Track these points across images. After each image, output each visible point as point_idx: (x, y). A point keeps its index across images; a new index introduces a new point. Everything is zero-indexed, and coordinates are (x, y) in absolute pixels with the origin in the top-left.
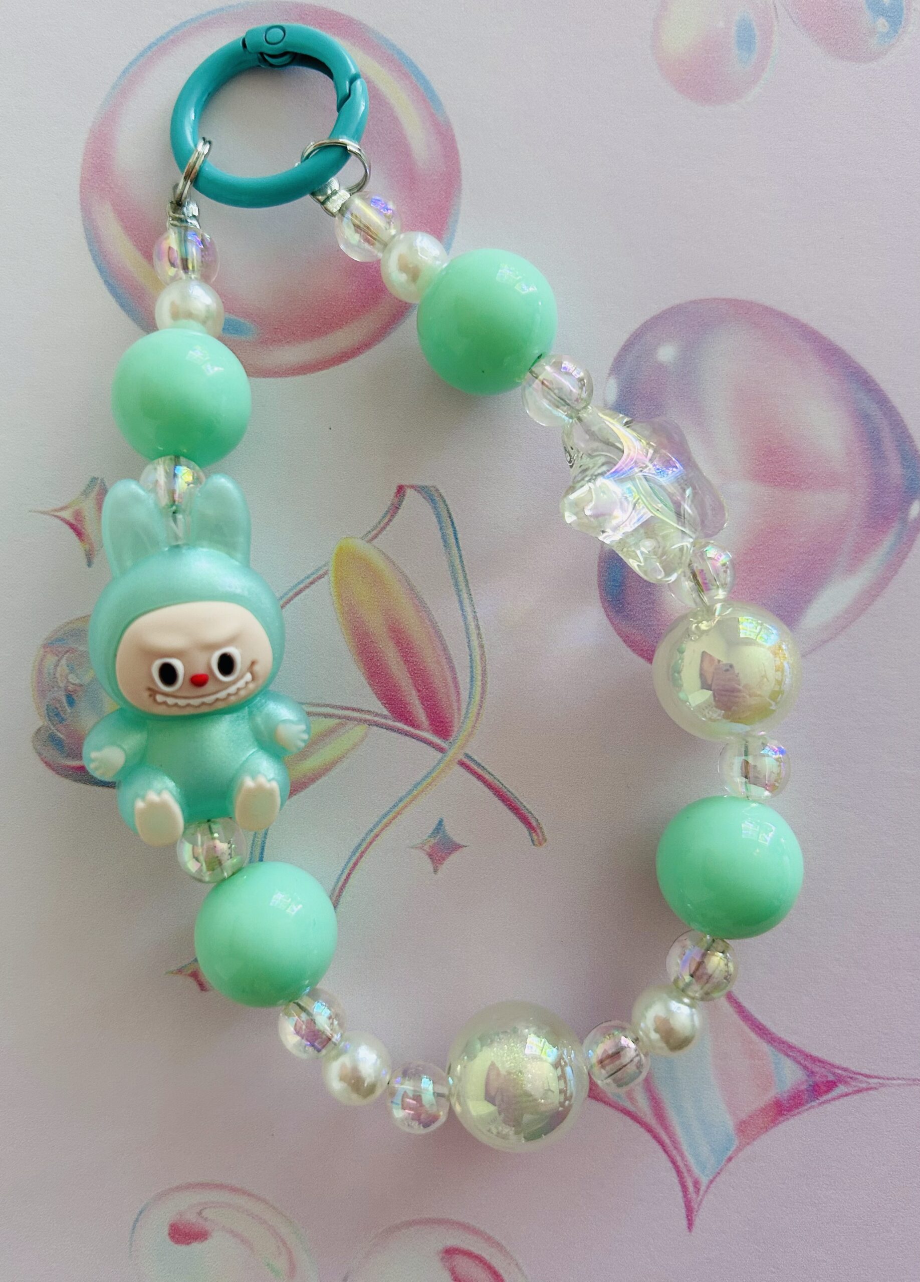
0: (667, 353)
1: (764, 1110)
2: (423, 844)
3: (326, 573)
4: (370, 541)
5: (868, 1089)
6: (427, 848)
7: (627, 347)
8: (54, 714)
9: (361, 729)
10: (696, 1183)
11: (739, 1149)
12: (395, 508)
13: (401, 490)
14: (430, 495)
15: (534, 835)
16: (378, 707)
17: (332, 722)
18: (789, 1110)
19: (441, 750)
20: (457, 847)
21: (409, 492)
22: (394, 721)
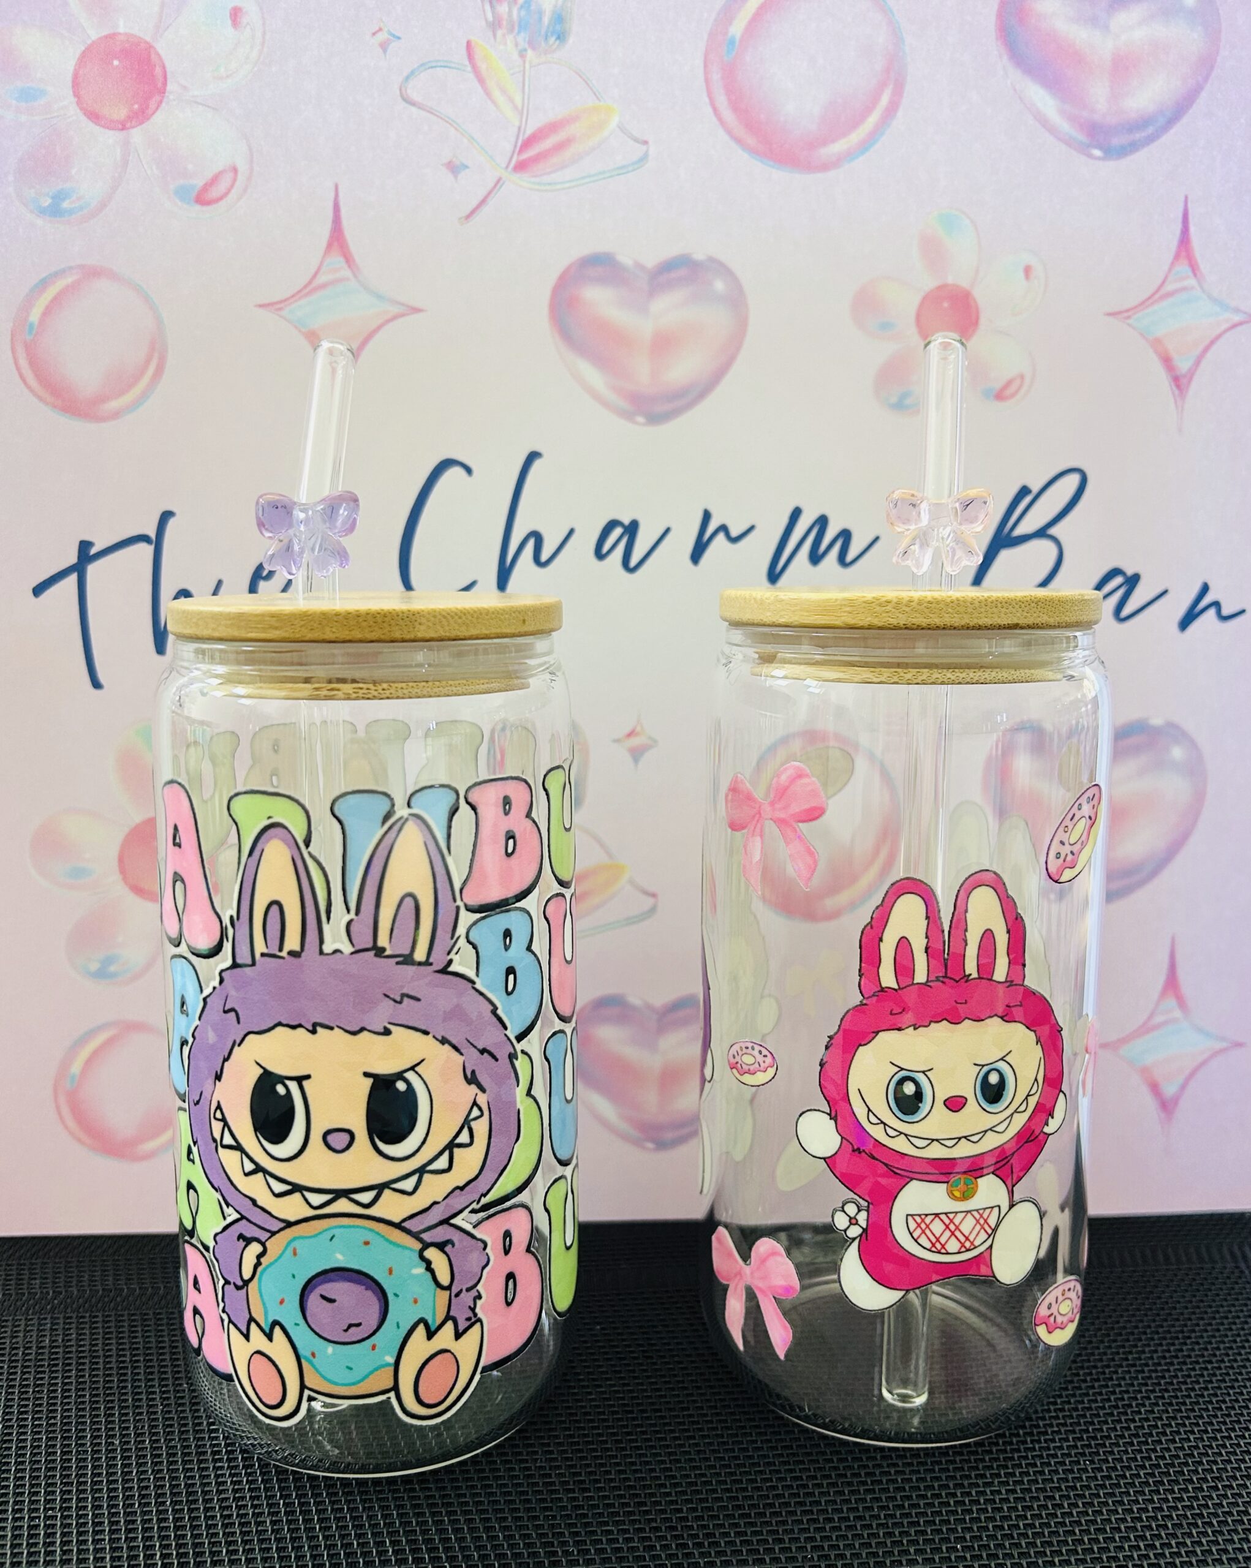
2: (457, 157)
3: (600, 100)
4: (618, 127)
6: (455, 160)
7: (722, 265)
9: (517, 123)
12: (636, 140)
13: (646, 143)
14: (644, 158)
15: (464, 219)
16: (529, 132)
17: (520, 106)
19: (507, 167)
20: (456, 177)
21: (644, 148)
22: (523, 141)
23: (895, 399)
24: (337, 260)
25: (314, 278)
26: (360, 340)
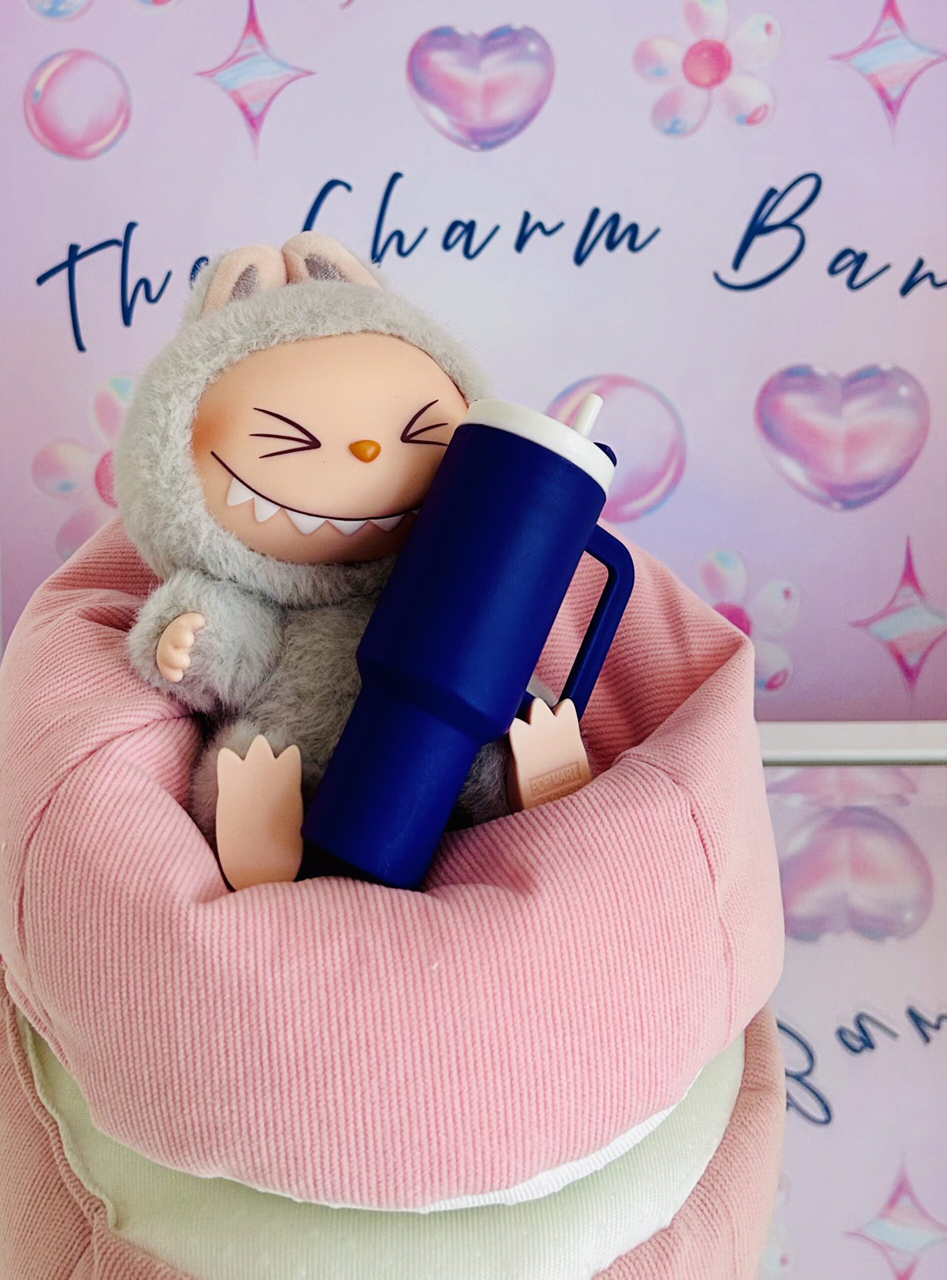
23: (668, 125)
24: (252, 39)
25: (237, 51)
26: (268, 96)
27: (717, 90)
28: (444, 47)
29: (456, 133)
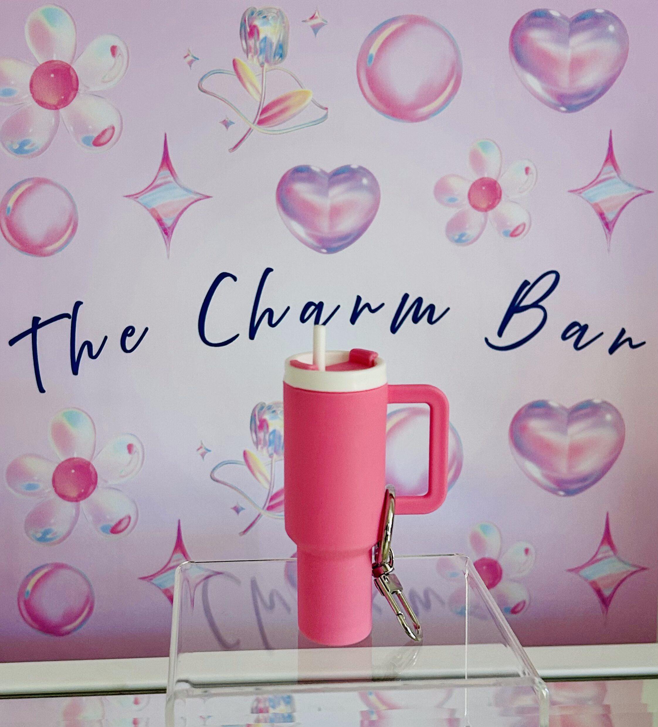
0: (365, 181)
1: (158, 215)
2: (228, 118)
3: (303, 89)
4: (312, 101)
5: (166, 244)
6: (227, 120)
7: (366, 170)
8: (260, 13)
9: (259, 100)
10: (137, 197)
11: (148, 210)
12: (321, 107)
13: (326, 109)
14: (325, 117)
15: (231, 150)
16: (265, 104)
18: (160, 223)
19: (254, 122)
20: (227, 128)
21: (325, 111)
22: (262, 109)
23: (457, 237)
24: (166, 172)
25: (154, 181)
26: (178, 213)
27: (490, 213)
28: (302, 180)
29: (310, 240)
